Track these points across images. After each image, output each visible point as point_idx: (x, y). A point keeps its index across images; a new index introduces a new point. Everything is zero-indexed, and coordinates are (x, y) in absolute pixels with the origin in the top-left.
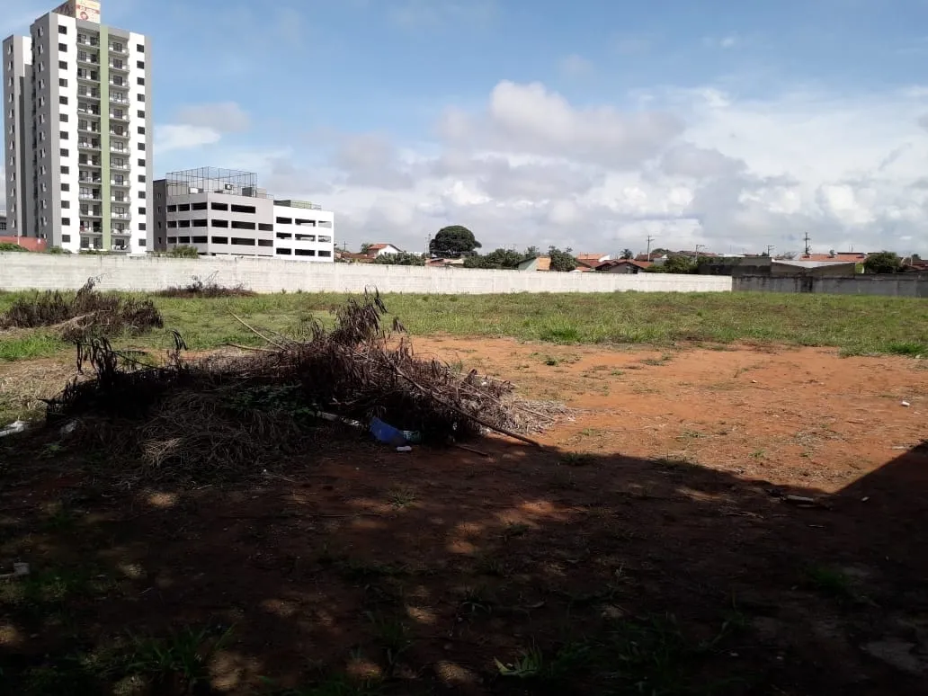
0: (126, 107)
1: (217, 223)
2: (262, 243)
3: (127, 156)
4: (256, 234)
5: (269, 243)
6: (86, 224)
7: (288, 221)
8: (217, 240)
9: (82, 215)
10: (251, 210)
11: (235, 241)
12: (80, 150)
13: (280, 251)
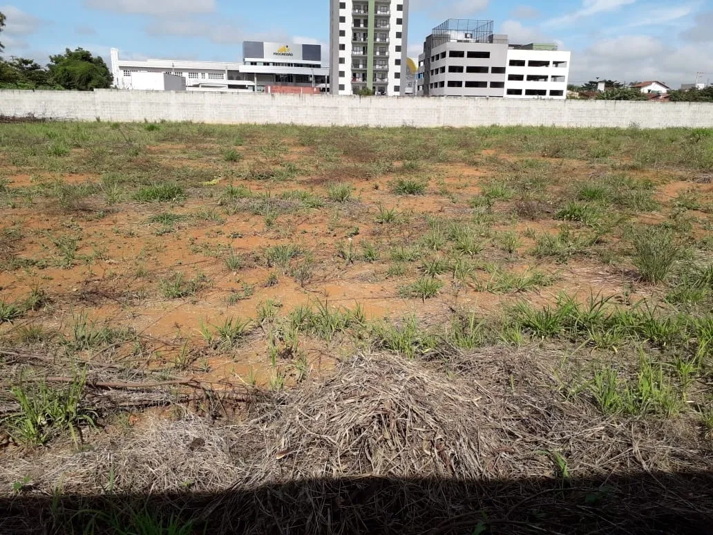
1: (453, 69)
2: (495, 85)
3: (388, 17)
4: (489, 77)
5: (500, 85)
6: (357, 75)
7: (521, 63)
8: (451, 84)
9: (353, 68)
10: (486, 55)
11: (469, 84)
12: (353, 16)
13: (510, 92)
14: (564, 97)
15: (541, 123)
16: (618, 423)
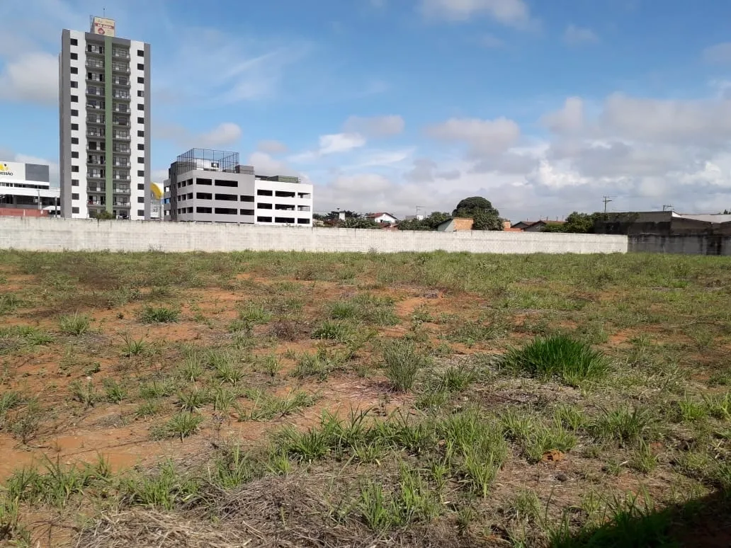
0: (128, 101)
1: (200, 196)
2: (244, 212)
3: (128, 142)
4: (239, 205)
5: (250, 212)
6: (94, 198)
7: (269, 193)
8: (200, 210)
9: (89, 191)
10: (234, 184)
11: (219, 211)
12: (88, 138)
13: (260, 219)
14: (311, 225)
15: (292, 248)
16: (388, 538)
